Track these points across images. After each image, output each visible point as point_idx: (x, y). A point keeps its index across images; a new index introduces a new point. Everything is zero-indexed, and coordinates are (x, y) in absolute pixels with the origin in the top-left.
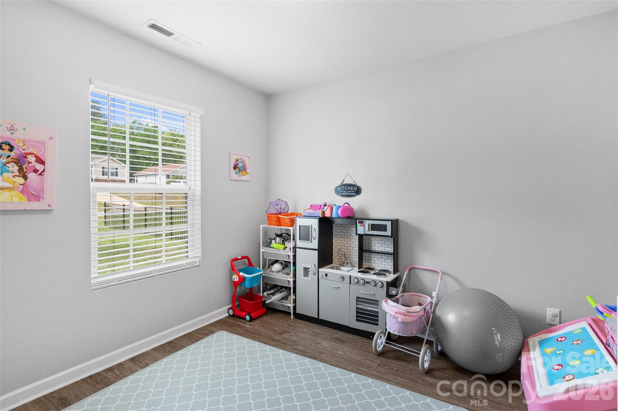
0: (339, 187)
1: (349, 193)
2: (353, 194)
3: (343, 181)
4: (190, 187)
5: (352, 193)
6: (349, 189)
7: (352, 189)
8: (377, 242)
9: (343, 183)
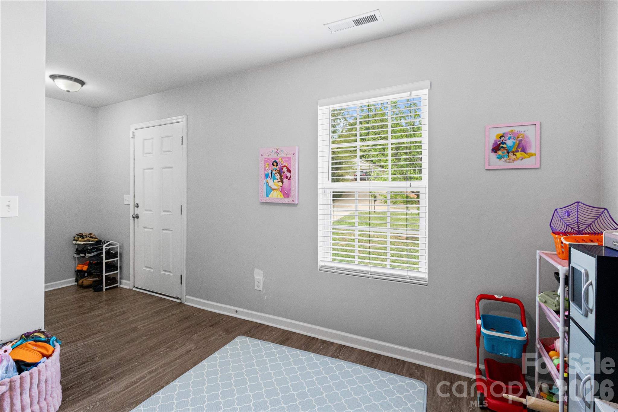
4: (410, 183)
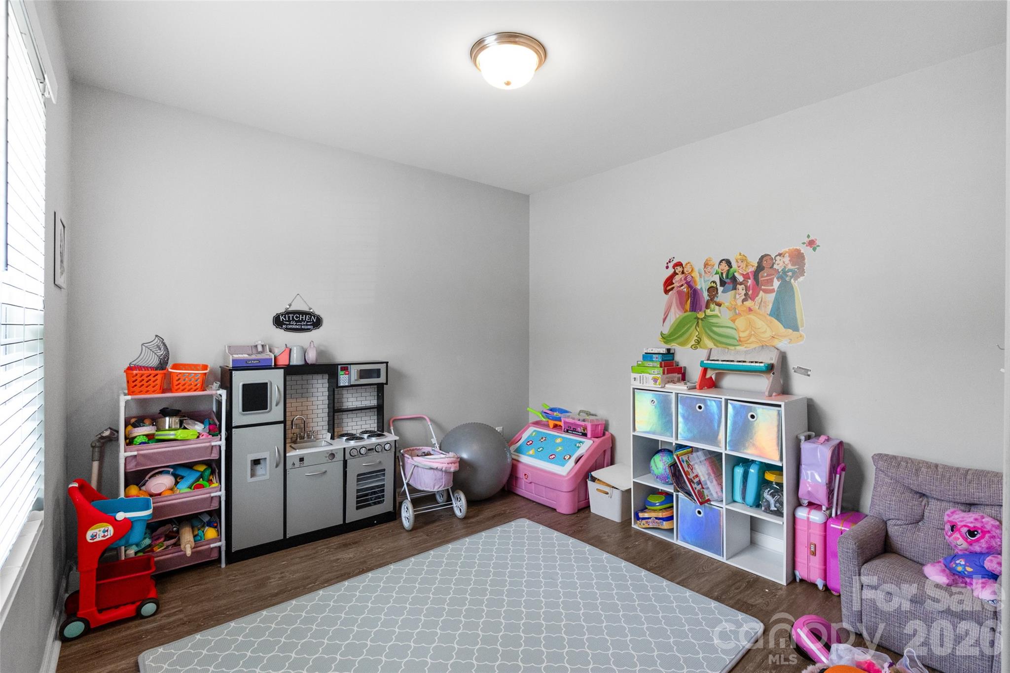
0: (282, 315)
1: (301, 325)
2: (309, 327)
3: (290, 305)
5: (307, 325)
6: (302, 319)
7: (308, 319)
8: (350, 395)
9: (290, 309)
